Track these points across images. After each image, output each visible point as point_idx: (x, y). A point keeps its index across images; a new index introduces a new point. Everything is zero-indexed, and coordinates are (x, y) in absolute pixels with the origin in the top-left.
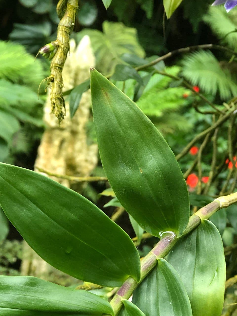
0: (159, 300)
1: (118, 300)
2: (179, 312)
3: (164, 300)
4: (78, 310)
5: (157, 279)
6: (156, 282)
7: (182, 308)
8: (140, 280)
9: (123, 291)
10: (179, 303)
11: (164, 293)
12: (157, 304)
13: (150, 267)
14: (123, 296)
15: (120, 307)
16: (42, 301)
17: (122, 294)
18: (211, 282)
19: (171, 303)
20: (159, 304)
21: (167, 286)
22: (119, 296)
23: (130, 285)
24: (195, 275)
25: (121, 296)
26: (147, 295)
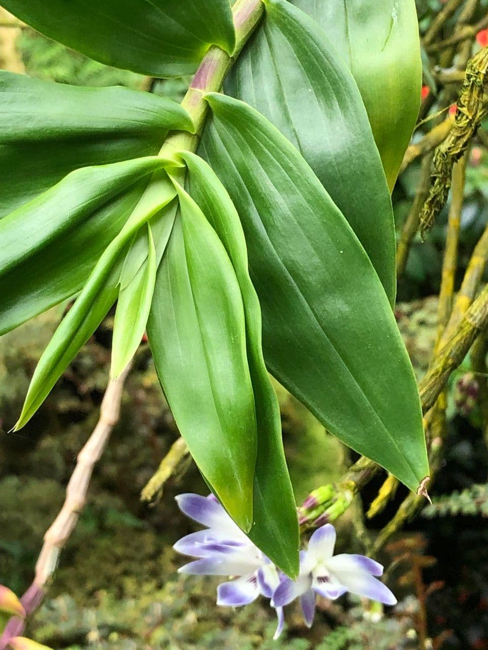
0: (284, 89)
1: (196, 97)
2: (332, 104)
3: (295, 87)
4: (114, 127)
5: (270, 45)
6: (270, 53)
7: (338, 92)
8: (236, 49)
9: (202, 79)
10: (328, 84)
11: (292, 71)
12: (280, 98)
13: (251, 21)
14: (205, 88)
15: (204, 113)
16: (29, 119)
17: (202, 83)
18: (388, 37)
19: (310, 90)
20: (286, 97)
21: (295, 55)
22: (197, 89)
23: (216, 62)
24: (349, 32)
25: (201, 88)
26: (256, 83)
